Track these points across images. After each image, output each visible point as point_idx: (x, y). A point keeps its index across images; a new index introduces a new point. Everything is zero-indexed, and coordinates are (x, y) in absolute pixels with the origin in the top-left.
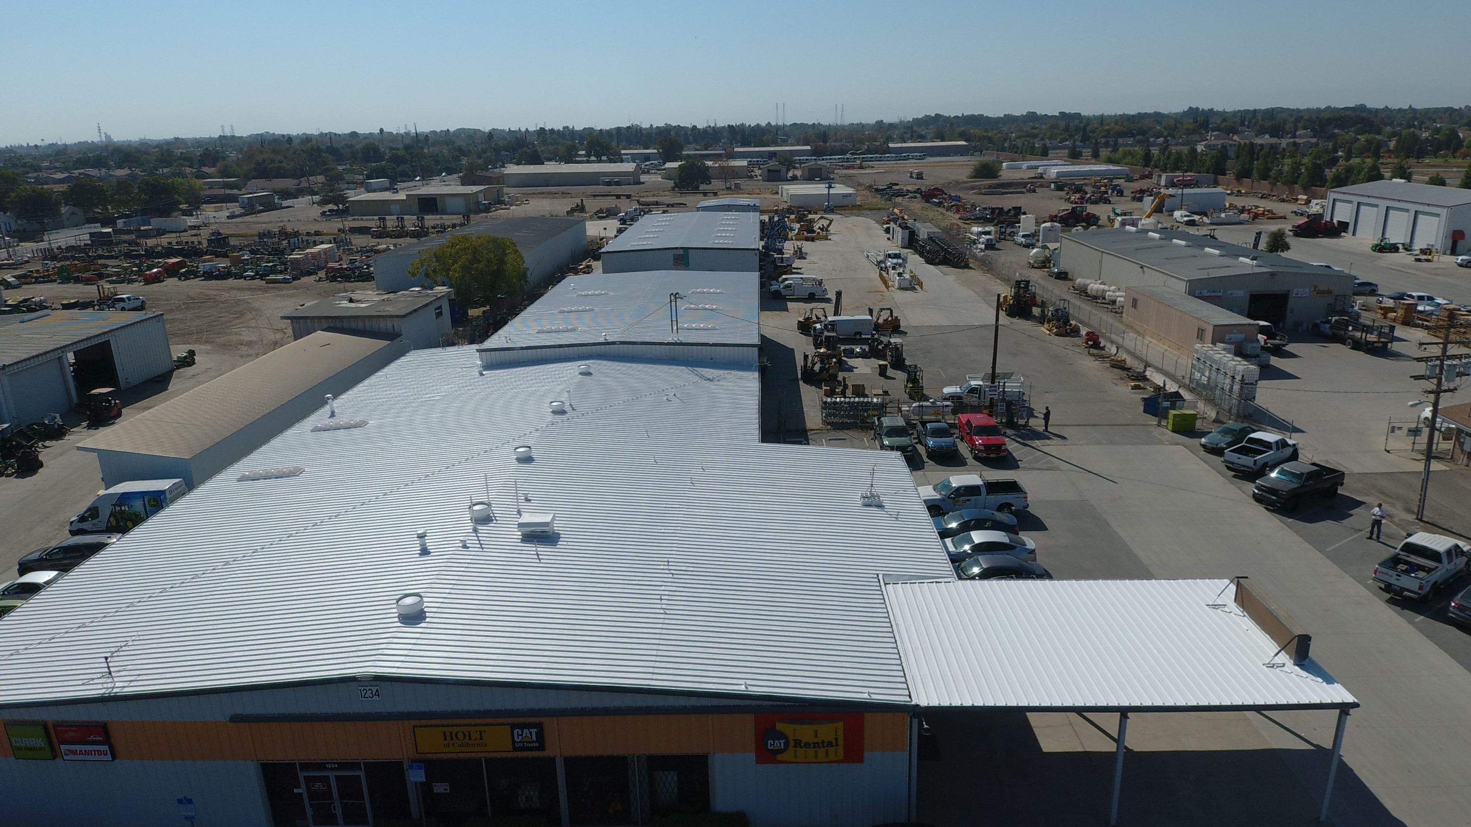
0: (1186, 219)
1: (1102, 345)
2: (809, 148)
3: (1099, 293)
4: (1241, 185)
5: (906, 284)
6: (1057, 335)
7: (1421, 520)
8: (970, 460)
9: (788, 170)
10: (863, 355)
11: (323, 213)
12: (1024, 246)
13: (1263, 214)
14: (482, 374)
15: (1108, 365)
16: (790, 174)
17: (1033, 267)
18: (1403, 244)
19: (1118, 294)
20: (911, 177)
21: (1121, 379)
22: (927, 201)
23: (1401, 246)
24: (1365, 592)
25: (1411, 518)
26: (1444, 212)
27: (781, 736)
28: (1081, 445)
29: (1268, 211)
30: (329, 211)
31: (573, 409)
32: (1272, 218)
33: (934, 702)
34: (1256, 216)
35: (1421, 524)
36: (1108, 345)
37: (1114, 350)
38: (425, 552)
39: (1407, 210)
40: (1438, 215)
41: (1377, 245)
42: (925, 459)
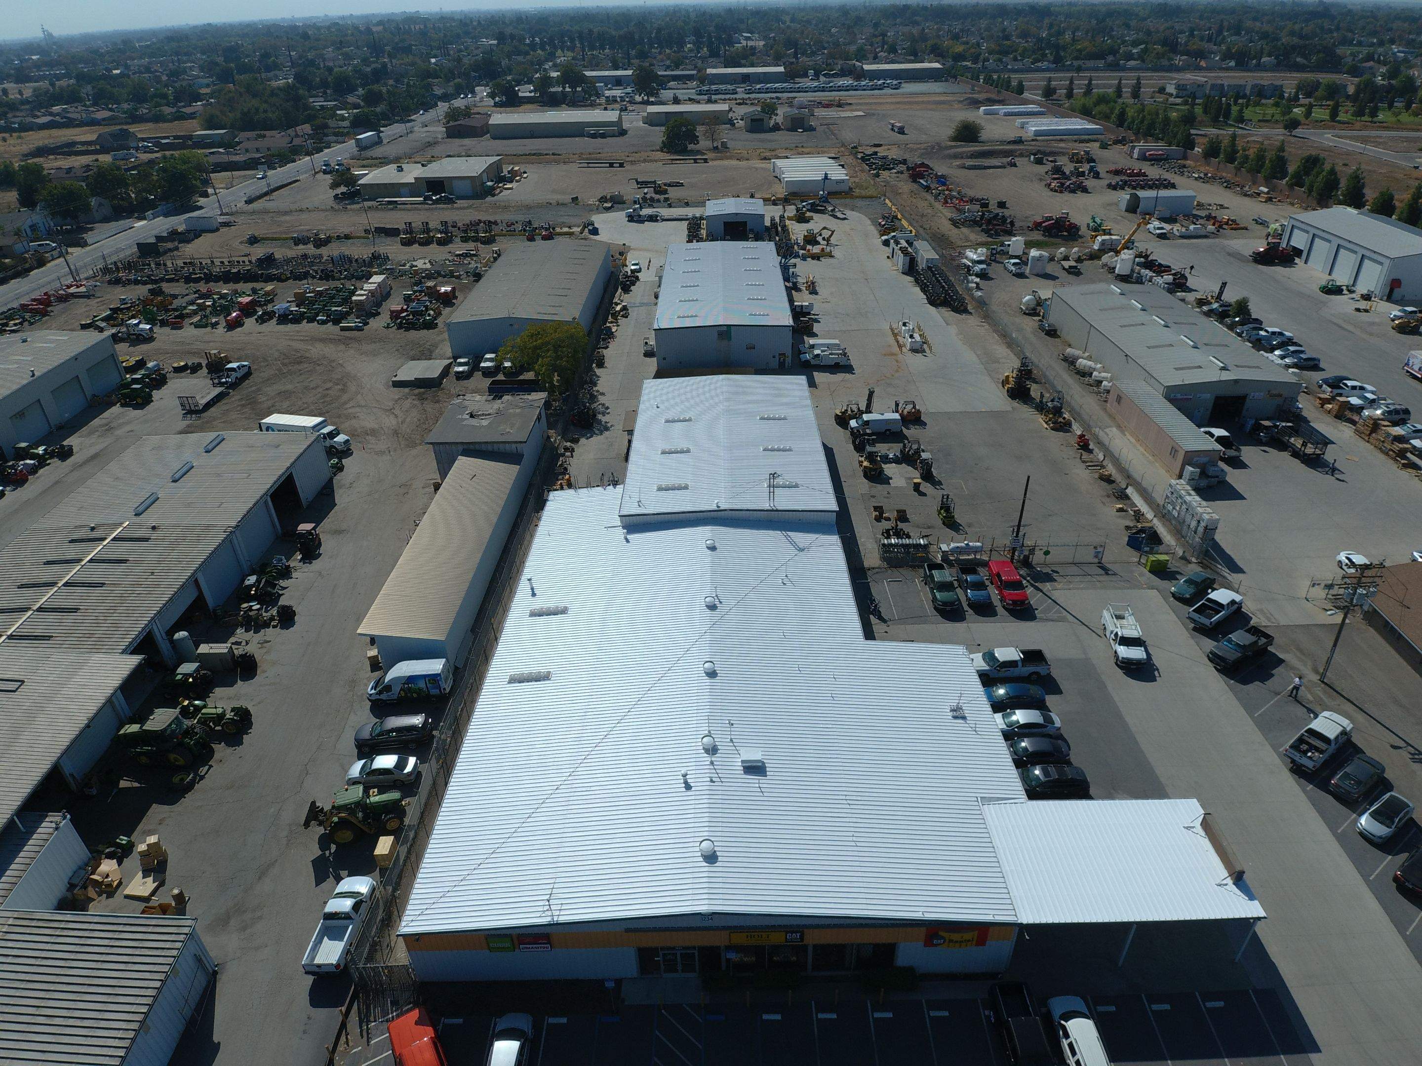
0: (1158, 231)
1: (1091, 447)
2: (781, 69)
3: (1087, 369)
4: (1208, 165)
5: (917, 346)
6: (1052, 429)
7: (1323, 682)
8: (1000, 610)
9: (770, 118)
10: (897, 461)
11: (336, 197)
12: (1014, 275)
13: (1227, 223)
14: (627, 541)
15: (1097, 476)
16: (772, 123)
17: (1025, 313)
18: (1347, 286)
19: (1103, 374)
20: (892, 129)
21: (1108, 496)
22: (914, 181)
23: (1344, 288)
24: (1277, 761)
25: (1315, 678)
26: (1387, 262)
27: (943, 938)
28: (1082, 589)
29: (1232, 221)
30: (342, 193)
31: (721, 602)
32: (1235, 229)
33: (1031, 922)
34: (1221, 225)
35: (1323, 685)
36: (1096, 450)
37: (1101, 457)
38: (688, 787)
39: (1355, 252)
40: (1381, 264)
41: (1325, 287)
42: (966, 608)
